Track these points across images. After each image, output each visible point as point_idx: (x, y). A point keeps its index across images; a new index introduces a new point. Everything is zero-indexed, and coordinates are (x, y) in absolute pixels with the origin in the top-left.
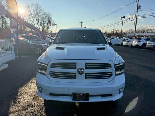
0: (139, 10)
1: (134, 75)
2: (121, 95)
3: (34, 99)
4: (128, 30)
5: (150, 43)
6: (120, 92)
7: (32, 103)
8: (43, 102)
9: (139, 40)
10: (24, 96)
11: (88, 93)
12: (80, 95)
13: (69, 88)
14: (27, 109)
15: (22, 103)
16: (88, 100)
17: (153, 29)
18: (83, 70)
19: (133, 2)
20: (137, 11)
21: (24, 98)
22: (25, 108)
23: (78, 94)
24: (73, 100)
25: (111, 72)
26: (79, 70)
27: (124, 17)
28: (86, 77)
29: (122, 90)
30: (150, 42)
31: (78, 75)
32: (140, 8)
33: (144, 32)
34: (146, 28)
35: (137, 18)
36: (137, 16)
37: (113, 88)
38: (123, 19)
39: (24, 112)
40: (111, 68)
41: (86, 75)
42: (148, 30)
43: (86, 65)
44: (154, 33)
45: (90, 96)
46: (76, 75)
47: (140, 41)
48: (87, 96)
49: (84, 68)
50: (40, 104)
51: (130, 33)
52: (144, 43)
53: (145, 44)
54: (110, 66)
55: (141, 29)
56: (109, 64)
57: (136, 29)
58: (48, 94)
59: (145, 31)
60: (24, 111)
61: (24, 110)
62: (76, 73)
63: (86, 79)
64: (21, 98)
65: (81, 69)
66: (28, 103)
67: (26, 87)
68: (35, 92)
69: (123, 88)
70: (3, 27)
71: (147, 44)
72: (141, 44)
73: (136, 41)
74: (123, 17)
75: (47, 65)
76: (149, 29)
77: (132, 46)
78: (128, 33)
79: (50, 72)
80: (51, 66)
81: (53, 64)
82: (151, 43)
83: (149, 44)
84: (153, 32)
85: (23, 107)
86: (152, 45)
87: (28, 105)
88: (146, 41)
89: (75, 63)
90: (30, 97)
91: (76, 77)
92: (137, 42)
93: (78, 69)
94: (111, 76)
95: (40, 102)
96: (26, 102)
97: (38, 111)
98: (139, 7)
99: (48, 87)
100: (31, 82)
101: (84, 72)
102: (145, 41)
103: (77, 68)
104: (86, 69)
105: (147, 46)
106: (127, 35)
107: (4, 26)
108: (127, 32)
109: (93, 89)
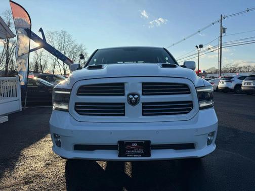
0: (223, 34)
1: (228, 127)
2: (213, 148)
3: (48, 165)
4: (208, 69)
5: (247, 83)
6: (209, 142)
7: (42, 172)
8: (64, 171)
9: (229, 79)
10: (29, 161)
11: (149, 142)
12: (134, 145)
13: (111, 132)
14: (32, 182)
15: (23, 173)
16: (149, 156)
17: (249, 66)
18: (136, 96)
19: (213, 24)
20: (221, 36)
21: (28, 164)
22: (27, 181)
23: (130, 143)
24: (119, 156)
25: (191, 102)
26: (131, 97)
27: (201, 46)
28: (143, 111)
29: (212, 138)
30: (246, 81)
31: (128, 107)
32: (224, 32)
33: (234, 71)
34: (238, 64)
35: (221, 48)
36: (221, 43)
37: (197, 130)
38: (199, 49)
39: (26, 188)
40: (189, 93)
41: (143, 107)
42: (241, 68)
43: (143, 87)
44: (250, 72)
45: (152, 149)
46: (124, 108)
47: (231, 82)
48: (146, 147)
49: (140, 92)
50: (58, 173)
51: (211, 73)
52: (237, 83)
53: (239, 86)
54: (189, 90)
55: (229, 67)
56: (186, 86)
57: (222, 67)
58: (72, 148)
59: (237, 70)
60: (26, 186)
61: (27, 183)
62: (124, 104)
63: (143, 115)
64: (22, 165)
65: (133, 95)
66: (35, 173)
67: (34, 149)
68: (50, 155)
69: (215, 135)
70: (7, 67)
71: (243, 85)
72: (232, 86)
73: (224, 81)
74: (199, 46)
75: (69, 93)
76: (242, 66)
77: (217, 90)
78: (209, 73)
79: (76, 103)
80: (78, 92)
81: (81, 87)
82: (250, 83)
83: (246, 85)
84: (250, 70)
85: (24, 178)
86: (252, 85)
87: (35, 176)
88: (240, 80)
89: (123, 84)
90: (40, 163)
91: (124, 111)
92: (225, 83)
93: (129, 95)
94: (191, 110)
95: (58, 171)
96: (32, 170)
97: (53, 185)
98: (224, 30)
99: (72, 132)
100: (45, 141)
101: (139, 100)
102: (238, 81)
103: (127, 92)
104: (143, 95)
105: (242, 88)
106: (207, 77)
107: (10, 66)
108: (207, 72)
109: (157, 132)
